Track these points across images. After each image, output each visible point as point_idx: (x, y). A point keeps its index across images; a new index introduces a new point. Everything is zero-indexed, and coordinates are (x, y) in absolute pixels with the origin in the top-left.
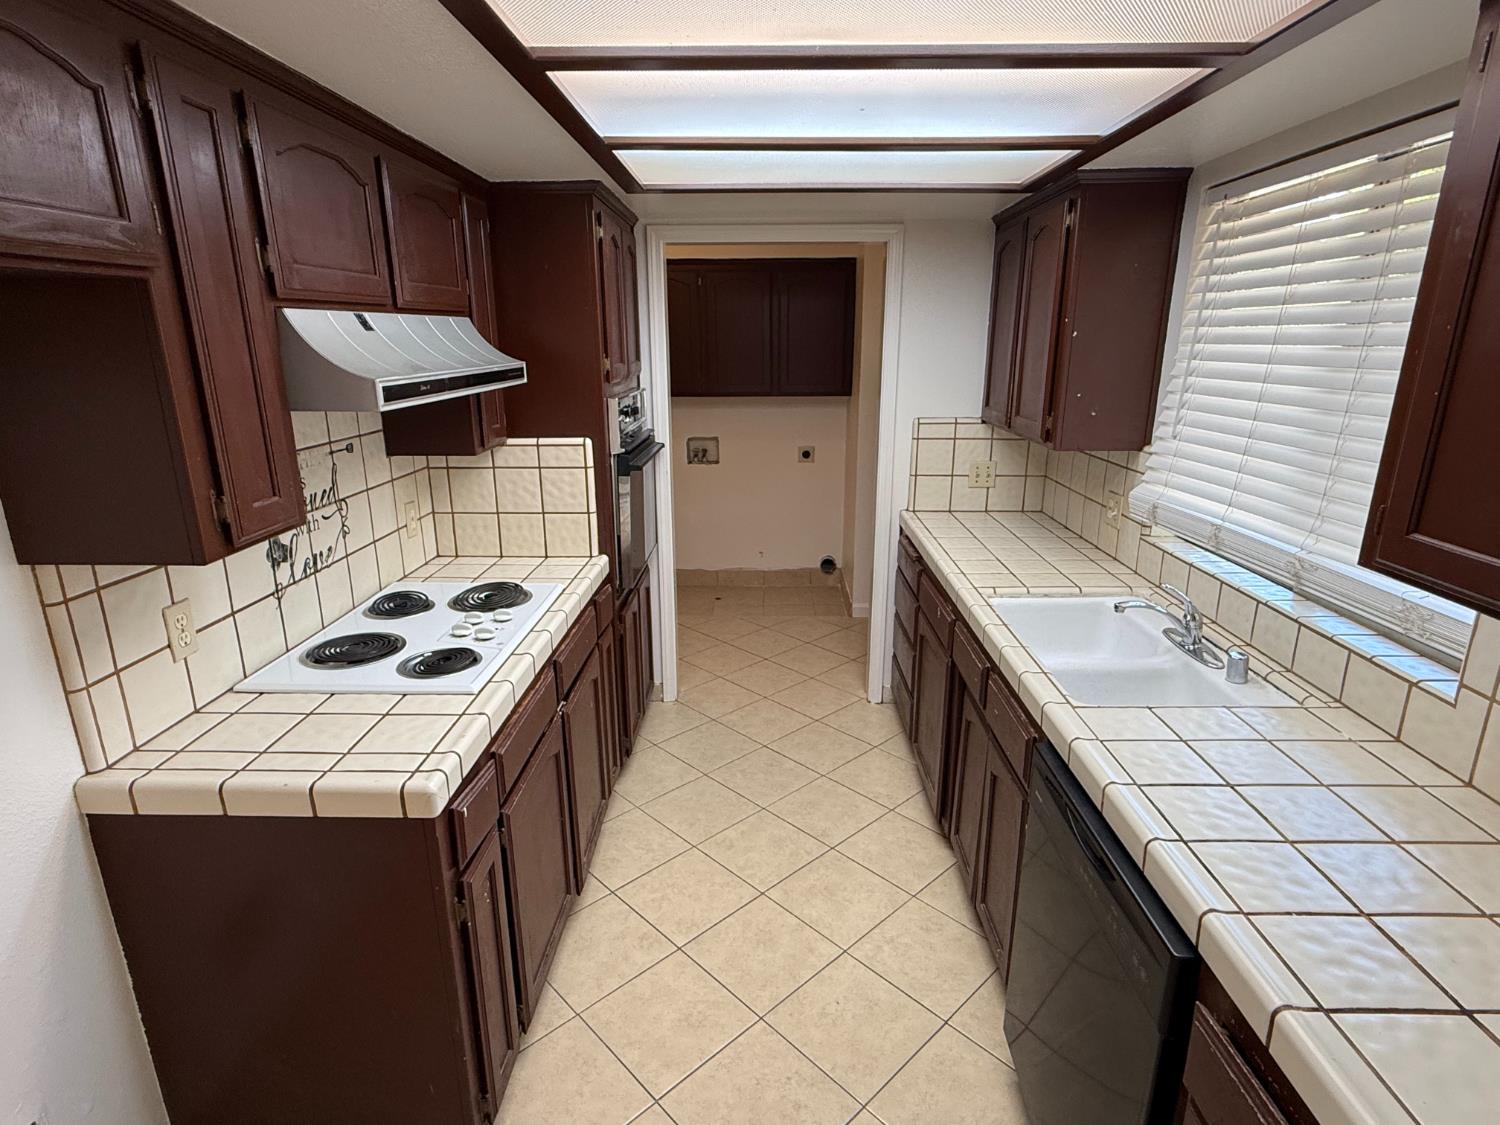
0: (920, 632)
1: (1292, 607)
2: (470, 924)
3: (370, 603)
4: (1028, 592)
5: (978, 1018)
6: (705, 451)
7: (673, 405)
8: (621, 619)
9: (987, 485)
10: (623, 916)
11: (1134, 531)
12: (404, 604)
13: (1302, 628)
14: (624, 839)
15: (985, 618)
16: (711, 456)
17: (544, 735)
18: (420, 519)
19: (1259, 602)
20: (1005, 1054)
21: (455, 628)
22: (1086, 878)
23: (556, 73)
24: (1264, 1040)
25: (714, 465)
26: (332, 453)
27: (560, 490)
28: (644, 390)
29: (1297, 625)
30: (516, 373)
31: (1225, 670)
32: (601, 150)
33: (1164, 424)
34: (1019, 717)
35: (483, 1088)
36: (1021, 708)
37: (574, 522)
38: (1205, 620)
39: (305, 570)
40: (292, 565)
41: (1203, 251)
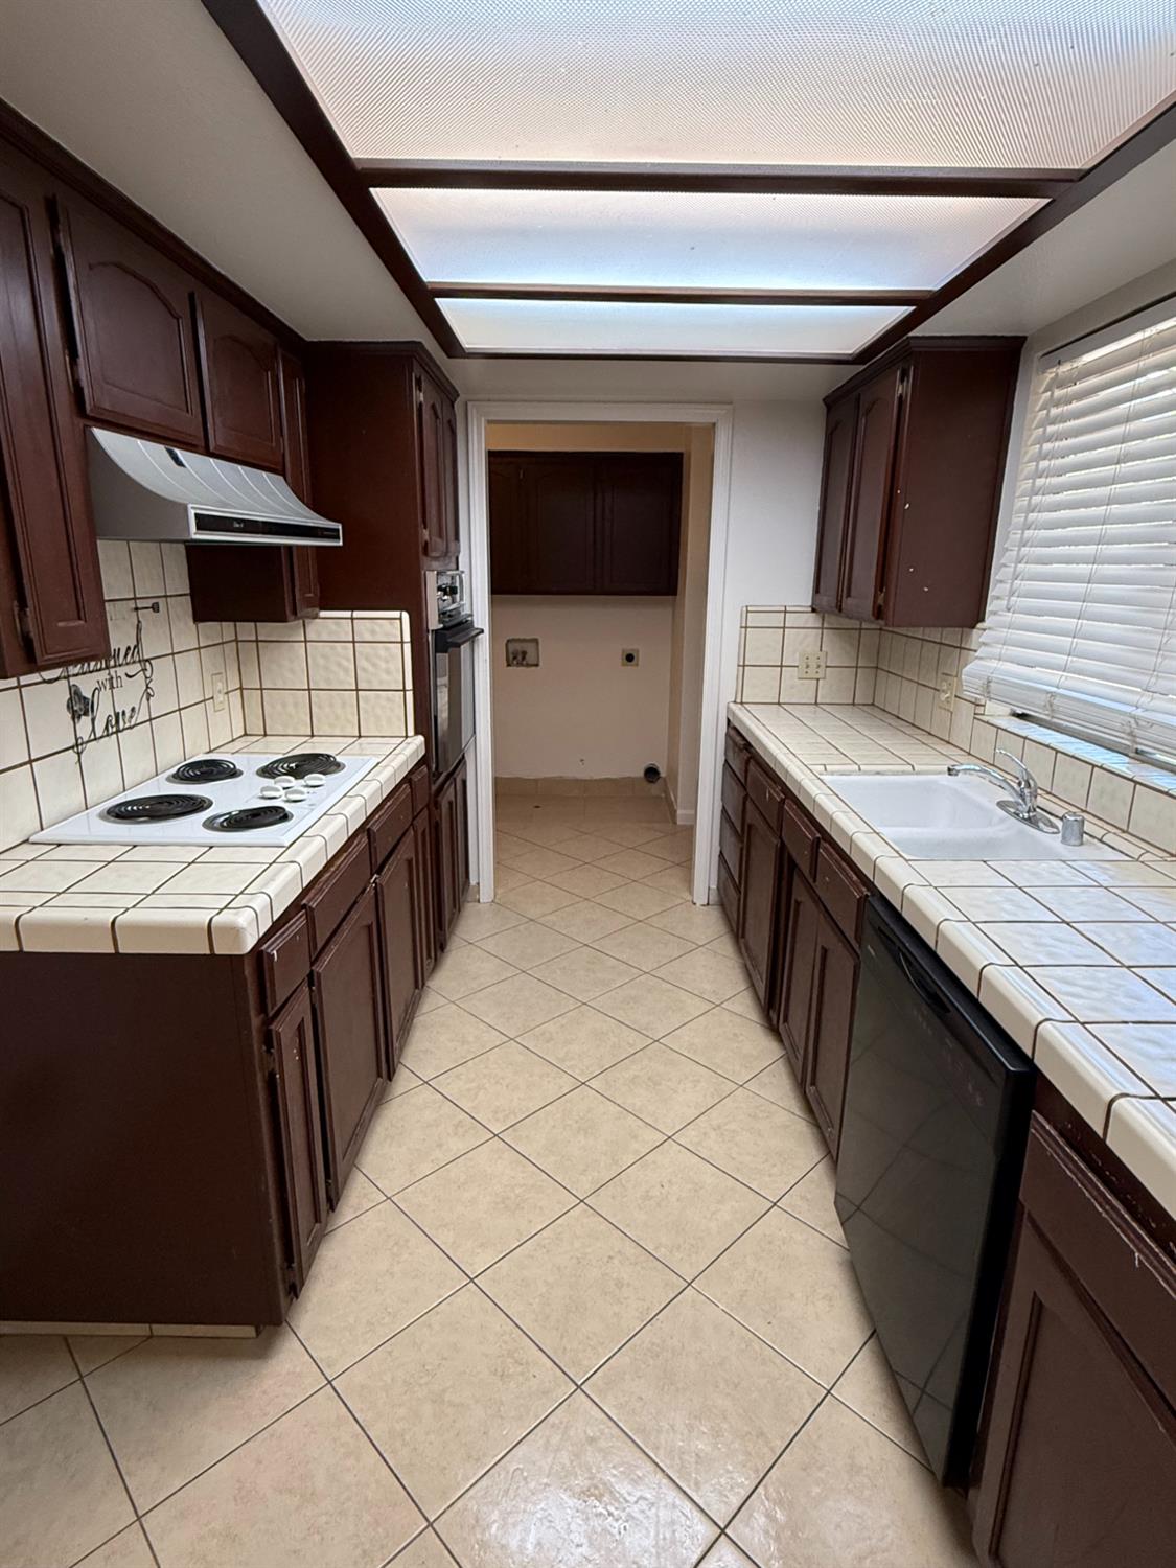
0: (748, 820)
1: (1128, 768)
2: (278, 1076)
3: (174, 770)
4: (860, 770)
5: (807, 1200)
6: (524, 654)
7: (493, 603)
8: (437, 805)
9: (818, 676)
10: (437, 1105)
11: (966, 710)
12: (211, 770)
13: (1138, 786)
14: (438, 1032)
15: (815, 789)
16: (530, 658)
17: (355, 903)
18: (227, 693)
19: (1094, 766)
20: (838, 1233)
21: (263, 790)
22: (920, 1019)
23: (378, 189)
24: (1100, 1133)
25: (533, 668)
26: (137, 609)
27: (374, 665)
28: (463, 572)
29: (1133, 784)
30: (331, 534)
31: (1060, 835)
32: (422, 297)
33: (998, 598)
34: (851, 878)
35: (289, 1255)
36: (852, 870)
37: (388, 699)
38: (1039, 792)
39: (106, 728)
40: (93, 720)
41: (1038, 419)
